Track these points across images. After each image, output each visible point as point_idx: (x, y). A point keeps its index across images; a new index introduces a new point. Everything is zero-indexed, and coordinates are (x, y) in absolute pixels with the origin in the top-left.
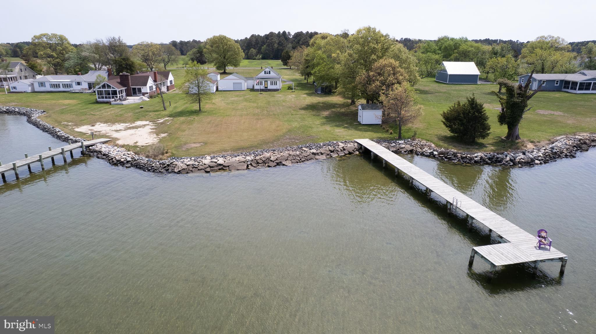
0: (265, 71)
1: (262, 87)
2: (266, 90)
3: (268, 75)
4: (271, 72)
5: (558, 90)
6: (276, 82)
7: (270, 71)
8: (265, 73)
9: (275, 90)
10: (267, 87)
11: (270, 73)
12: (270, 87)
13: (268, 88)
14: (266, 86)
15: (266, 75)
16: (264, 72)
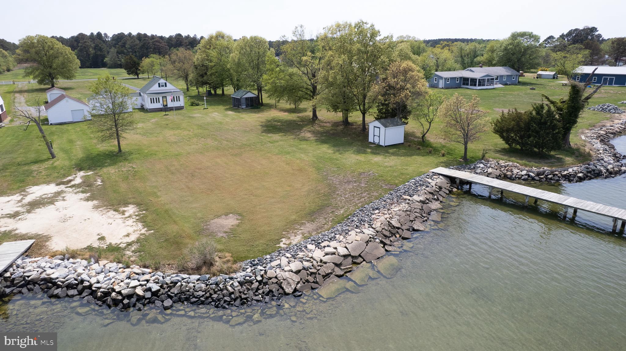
0: (159, 84)
1: (159, 105)
2: (165, 109)
3: (164, 88)
4: (168, 84)
5: (458, 87)
6: (179, 97)
7: (166, 83)
8: (159, 86)
9: (179, 108)
10: (167, 105)
11: (166, 86)
12: (170, 104)
13: (169, 106)
14: (165, 104)
15: (162, 88)
16: (157, 85)
